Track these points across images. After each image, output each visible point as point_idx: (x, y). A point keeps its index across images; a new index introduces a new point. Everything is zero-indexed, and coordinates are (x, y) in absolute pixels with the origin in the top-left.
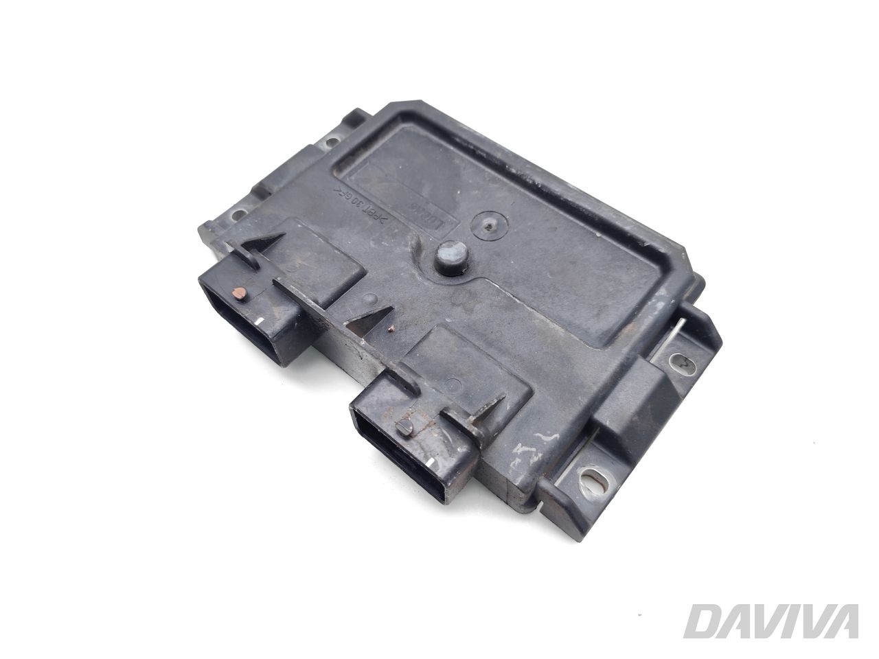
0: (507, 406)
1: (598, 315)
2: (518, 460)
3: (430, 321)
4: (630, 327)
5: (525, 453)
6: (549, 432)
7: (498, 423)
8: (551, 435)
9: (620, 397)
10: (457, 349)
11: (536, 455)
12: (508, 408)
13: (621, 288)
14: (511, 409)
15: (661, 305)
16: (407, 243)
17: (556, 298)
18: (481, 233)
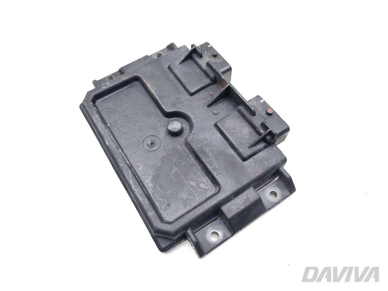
18: (158, 140)
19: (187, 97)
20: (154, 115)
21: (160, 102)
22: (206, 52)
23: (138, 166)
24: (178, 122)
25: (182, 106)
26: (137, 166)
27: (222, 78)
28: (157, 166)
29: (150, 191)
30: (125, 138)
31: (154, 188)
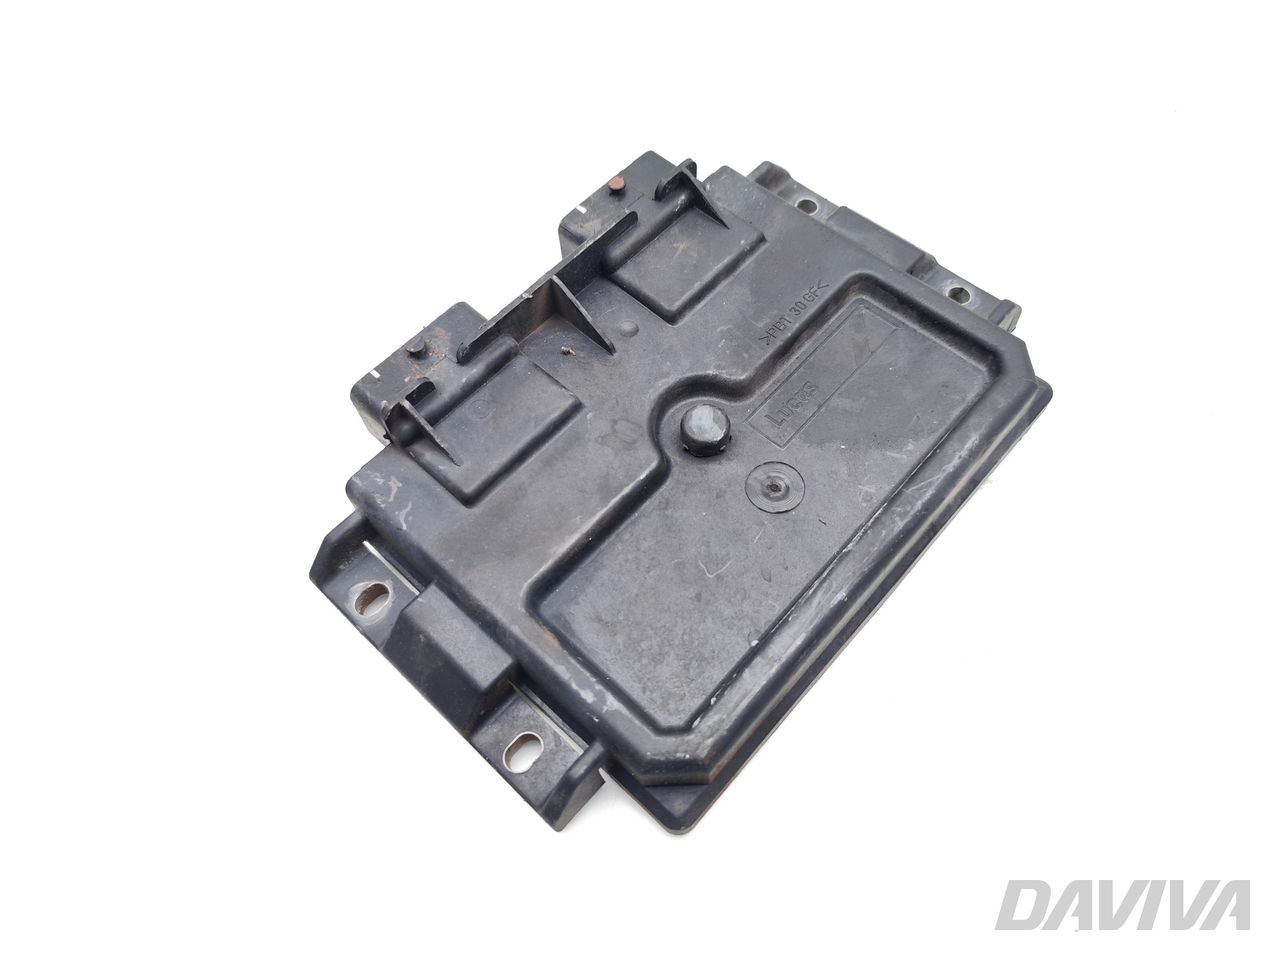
0: (443, 467)
1: (599, 620)
2: (380, 481)
3: (590, 396)
4: (555, 643)
5: (390, 490)
6: (410, 518)
7: (423, 455)
8: (406, 520)
9: (455, 621)
10: (533, 415)
11: (384, 502)
12: (441, 467)
13: (645, 661)
14: (439, 471)
15: (588, 696)
16: (724, 368)
17: (634, 567)
18: (760, 475)
19: (589, 415)
20: (669, 512)
21: (626, 490)
22: (406, 380)
23: (868, 498)
24: (691, 416)
25: (628, 421)
26: (869, 501)
27: (528, 299)
28: (846, 449)
29: (926, 443)
30: (786, 569)
31: (916, 435)
